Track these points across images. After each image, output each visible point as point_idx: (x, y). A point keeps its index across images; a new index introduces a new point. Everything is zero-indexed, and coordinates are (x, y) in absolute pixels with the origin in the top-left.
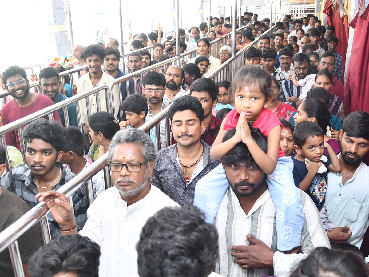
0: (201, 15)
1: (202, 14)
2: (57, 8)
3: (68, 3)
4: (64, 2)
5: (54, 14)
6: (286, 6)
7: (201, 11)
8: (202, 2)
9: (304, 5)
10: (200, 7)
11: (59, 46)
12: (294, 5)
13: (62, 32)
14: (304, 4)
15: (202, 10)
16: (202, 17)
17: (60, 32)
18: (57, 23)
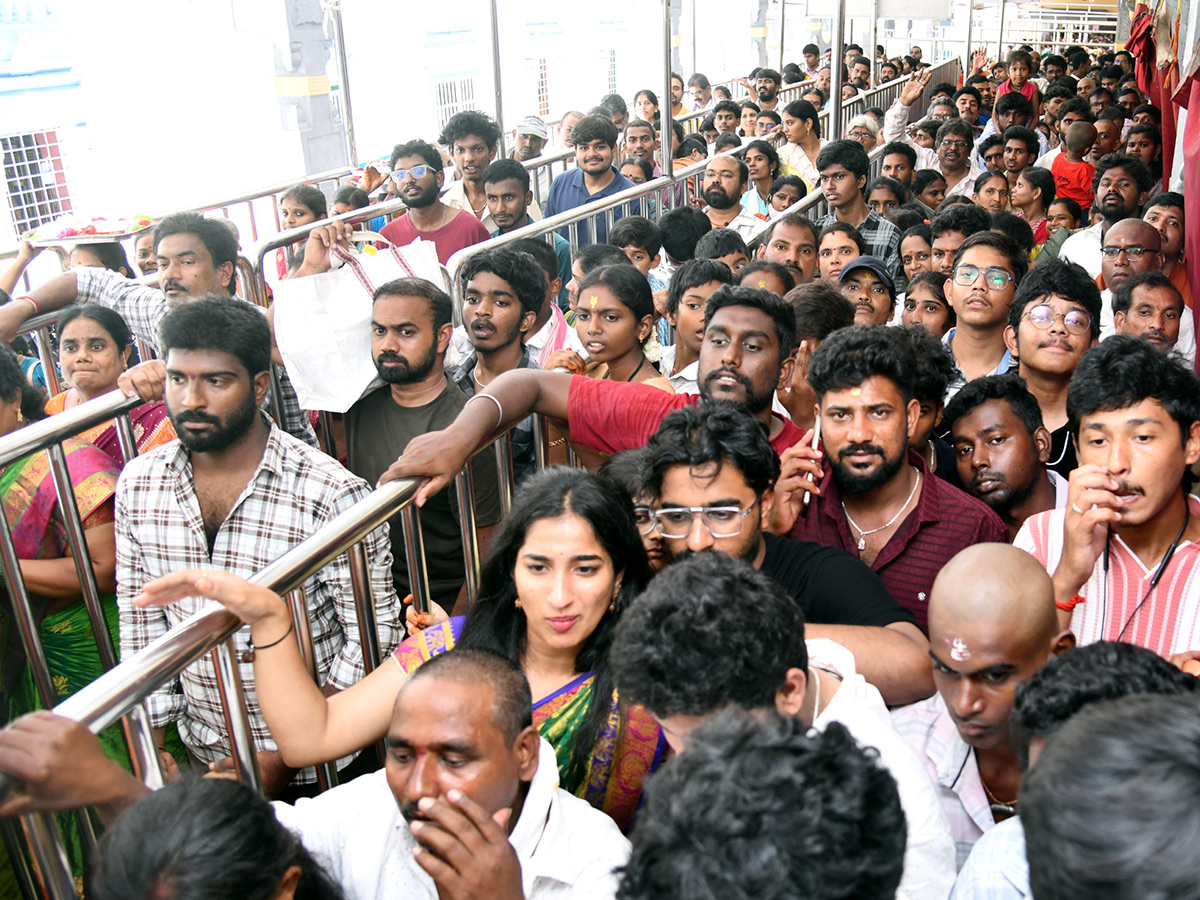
0: (758, 43)
1: (761, 41)
2: (301, 24)
3: (337, 8)
4: (323, 4)
5: (293, 42)
6: (1032, 17)
7: (759, 33)
8: (761, 4)
9: (1087, 16)
10: (755, 20)
11: (309, 139)
12: (1055, 16)
13: (317, 96)
14: (1089, 12)
15: (762, 29)
16: (762, 49)
17: (312, 97)
18: (302, 70)
